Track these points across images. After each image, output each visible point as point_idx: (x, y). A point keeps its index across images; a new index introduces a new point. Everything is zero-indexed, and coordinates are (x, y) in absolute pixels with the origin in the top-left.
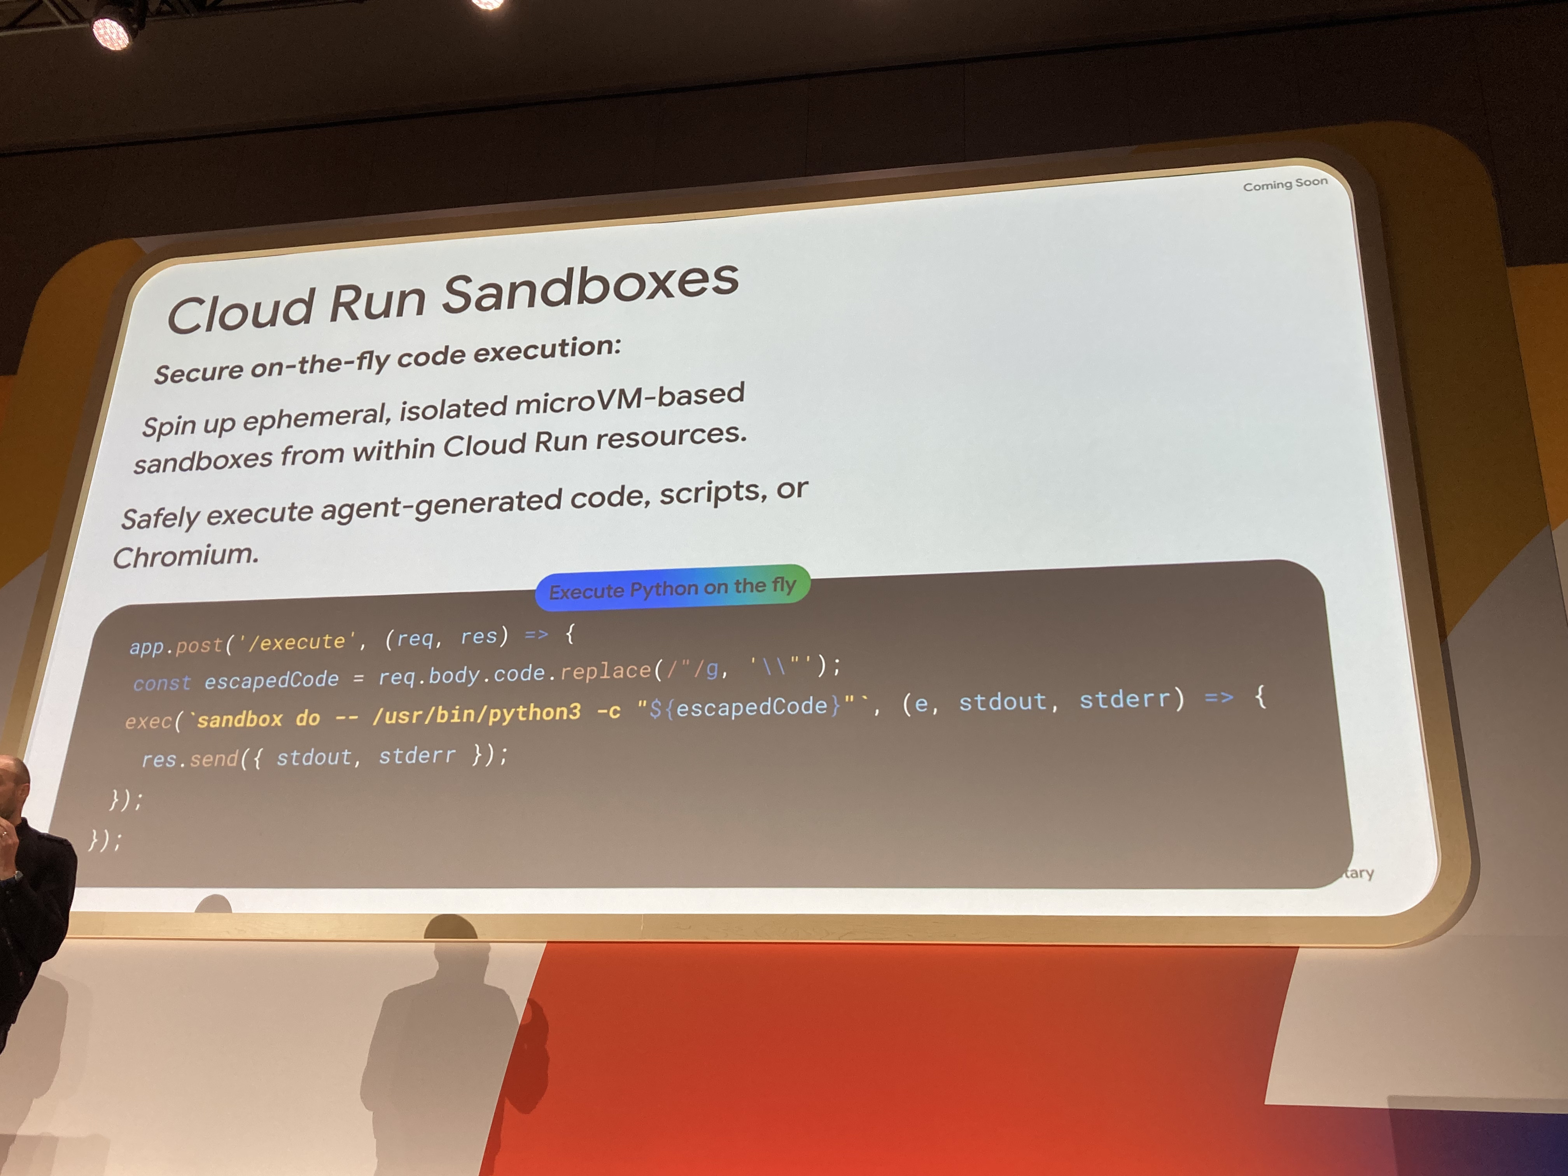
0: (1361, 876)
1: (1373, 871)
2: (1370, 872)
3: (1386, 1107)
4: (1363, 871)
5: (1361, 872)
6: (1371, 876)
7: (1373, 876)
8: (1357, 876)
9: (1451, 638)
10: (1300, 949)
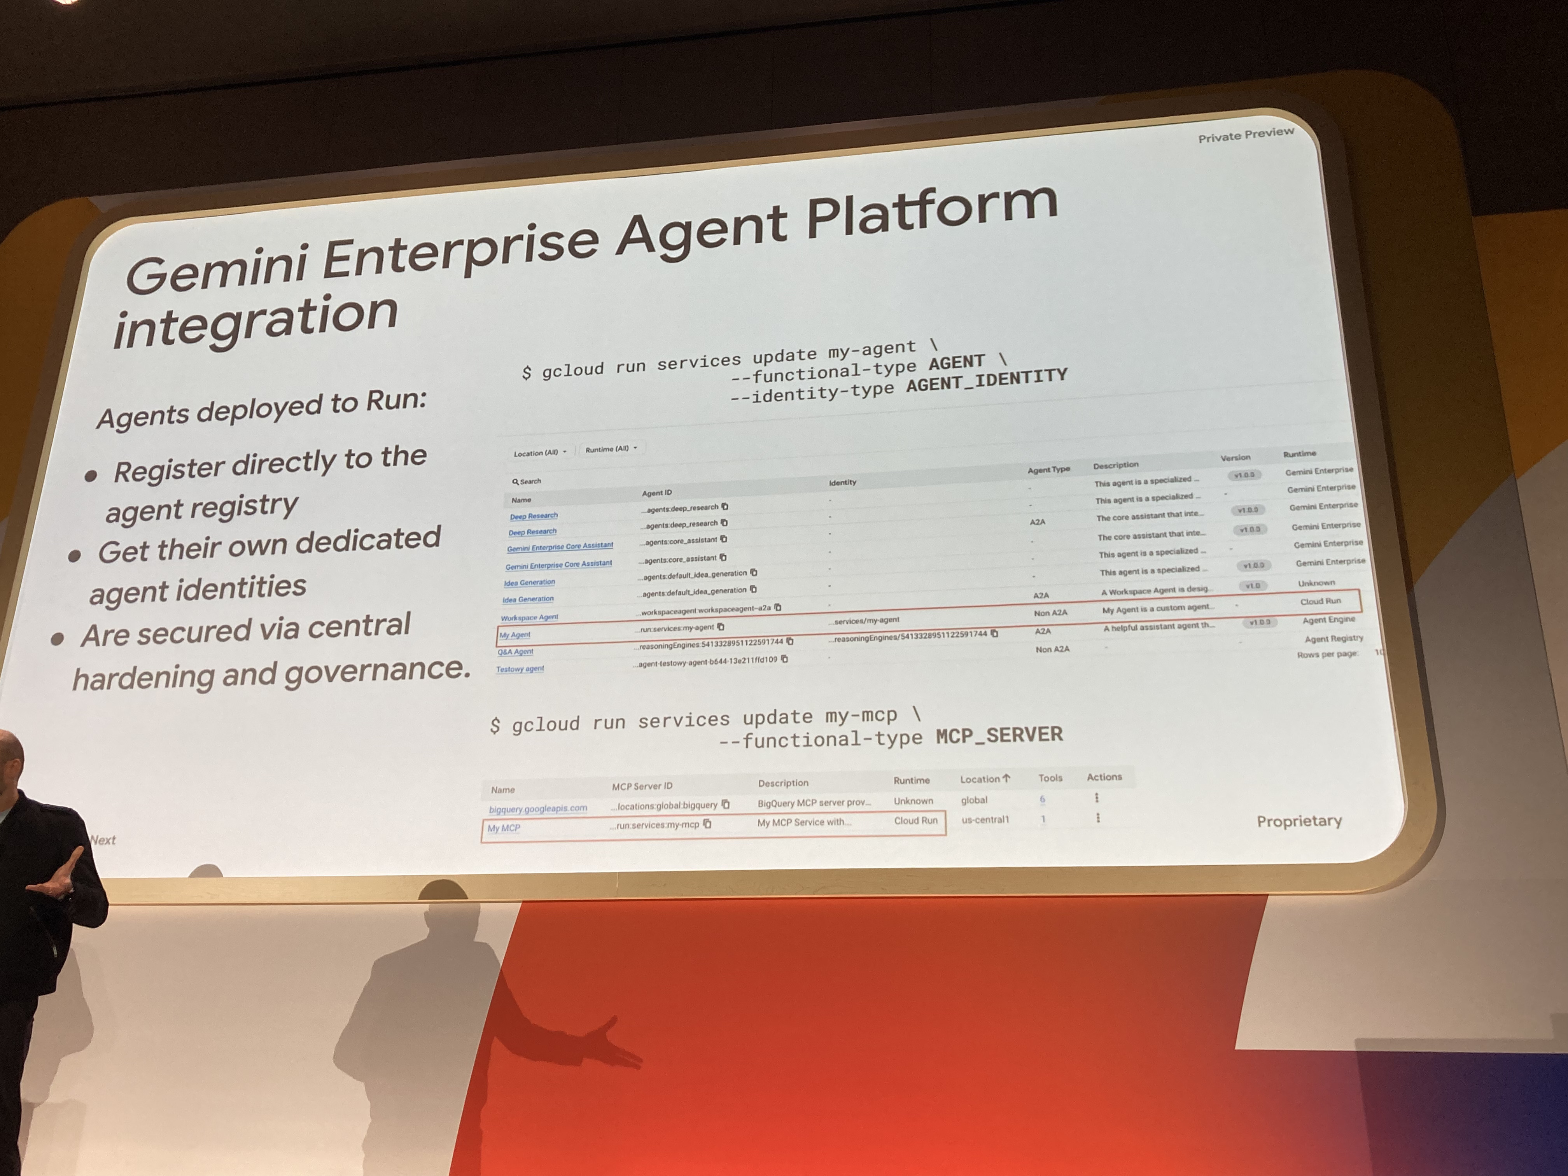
0: (1329, 824)
1: (1341, 819)
2: (1338, 820)
3: (1354, 1049)
4: (1332, 818)
5: (1329, 819)
6: (1339, 824)
7: (1341, 824)
8: (1325, 824)
9: (1416, 587)
10: (1269, 897)
